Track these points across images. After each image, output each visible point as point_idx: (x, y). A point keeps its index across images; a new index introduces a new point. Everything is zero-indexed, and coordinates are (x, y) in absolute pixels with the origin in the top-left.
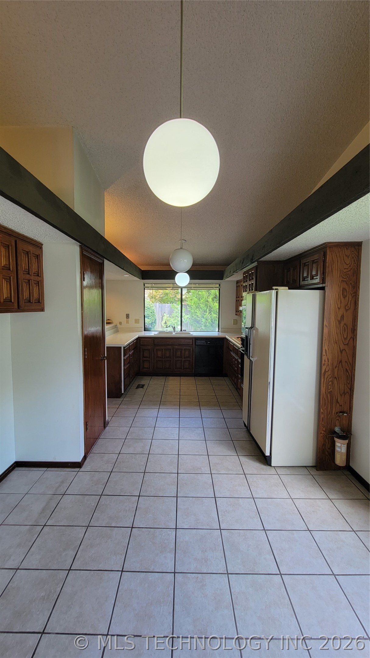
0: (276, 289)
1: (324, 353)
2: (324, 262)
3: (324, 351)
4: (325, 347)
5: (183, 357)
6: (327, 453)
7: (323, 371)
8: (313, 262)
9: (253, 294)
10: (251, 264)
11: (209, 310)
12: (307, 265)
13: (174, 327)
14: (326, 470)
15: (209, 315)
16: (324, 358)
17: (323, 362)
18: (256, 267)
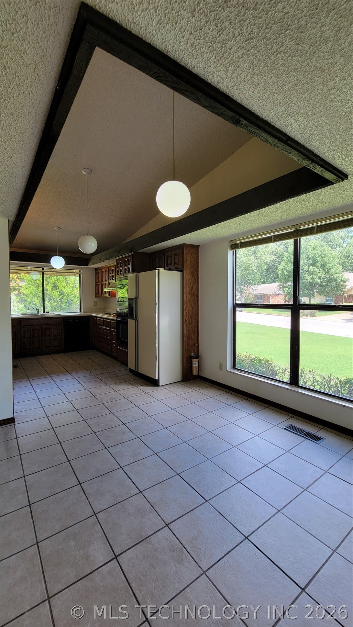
0: (158, 270)
1: (184, 309)
2: (182, 255)
3: (184, 308)
4: (185, 306)
5: (52, 336)
6: (188, 370)
7: (184, 320)
8: (175, 255)
9: (136, 274)
10: (130, 253)
11: (49, 299)
12: (170, 257)
13: (38, 309)
14: (188, 381)
15: (49, 303)
16: (185, 312)
17: (184, 315)
18: (132, 256)
